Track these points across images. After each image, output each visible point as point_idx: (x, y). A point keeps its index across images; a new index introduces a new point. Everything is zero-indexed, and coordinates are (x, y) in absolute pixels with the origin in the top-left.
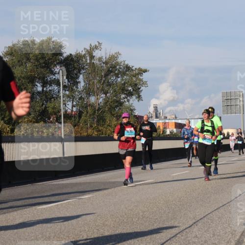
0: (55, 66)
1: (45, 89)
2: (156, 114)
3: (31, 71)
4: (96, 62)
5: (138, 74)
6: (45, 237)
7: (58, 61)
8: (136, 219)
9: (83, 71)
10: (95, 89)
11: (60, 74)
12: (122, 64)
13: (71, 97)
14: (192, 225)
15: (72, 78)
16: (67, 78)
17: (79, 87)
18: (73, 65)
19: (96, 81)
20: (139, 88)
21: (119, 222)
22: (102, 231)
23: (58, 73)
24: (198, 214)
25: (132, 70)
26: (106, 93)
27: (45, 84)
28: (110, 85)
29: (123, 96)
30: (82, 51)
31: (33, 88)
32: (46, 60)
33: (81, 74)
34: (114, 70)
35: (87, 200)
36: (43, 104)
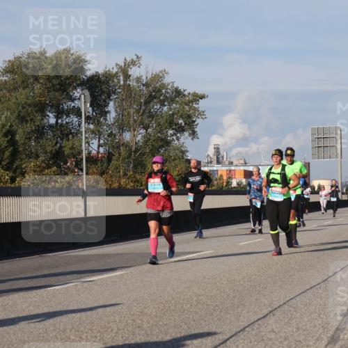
0: (75, 88)
1: (60, 121)
2: (218, 158)
3: (41, 94)
4: (133, 83)
5: (192, 102)
6: (58, 331)
7: (78, 82)
8: (188, 306)
9: (114, 97)
10: (131, 122)
11: (82, 100)
12: (169, 87)
13: (97, 133)
14: (267, 315)
15: (99, 105)
16: (91, 106)
17: (108, 118)
18: (99, 87)
19: (132, 111)
20: (194, 122)
21: (162, 310)
22: (140, 322)
23: (79, 99)
24: (276, 299)
25: (184, 95)
26: (146, 128)
27: (59, 114)
28: (152, 116)
29: (171, 132)
30: (113, 68)
31: (42, 119)
32: (61, 80)
33: (111, 100)
34: (158, 94)
35: (119, 278)
36: (57, 143)
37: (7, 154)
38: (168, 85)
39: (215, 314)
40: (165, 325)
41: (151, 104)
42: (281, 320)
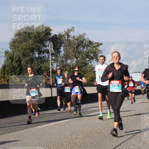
0: (46, 41)
1: (40, 56)
3: (32, 44)
4: (71, 39)
5: (97, 46)
7: (48, 39)
8: (96, 134)
9: (63, 45)
10: (71, 56)
11: (49, 46)
12: (87, 40)
13: (56, 60)
14: (130, 138)
15: (57, 48)
16: (53, 49)
17: (61, 54)
18: (57, 41)
19: (71, 51)
20: (98, 55)
21: (85, 136)
22: (76, 142)
23: (48, 46)
25: (93, 44)
26: (77, 58)
27: (40, 52)
28: (79, 53)
29: (88, 59)
30: (62, 33)
31: (33, 55)
32: (41, 38)
33: (62, 46)
34: (82, 43)
35: (66, 123)
36: (39, 65)
37: (18, 70)
38: (86, 39)
39: (108, 138)
40: (87, 143)
41: (79, 48)
42: (137, 140)
